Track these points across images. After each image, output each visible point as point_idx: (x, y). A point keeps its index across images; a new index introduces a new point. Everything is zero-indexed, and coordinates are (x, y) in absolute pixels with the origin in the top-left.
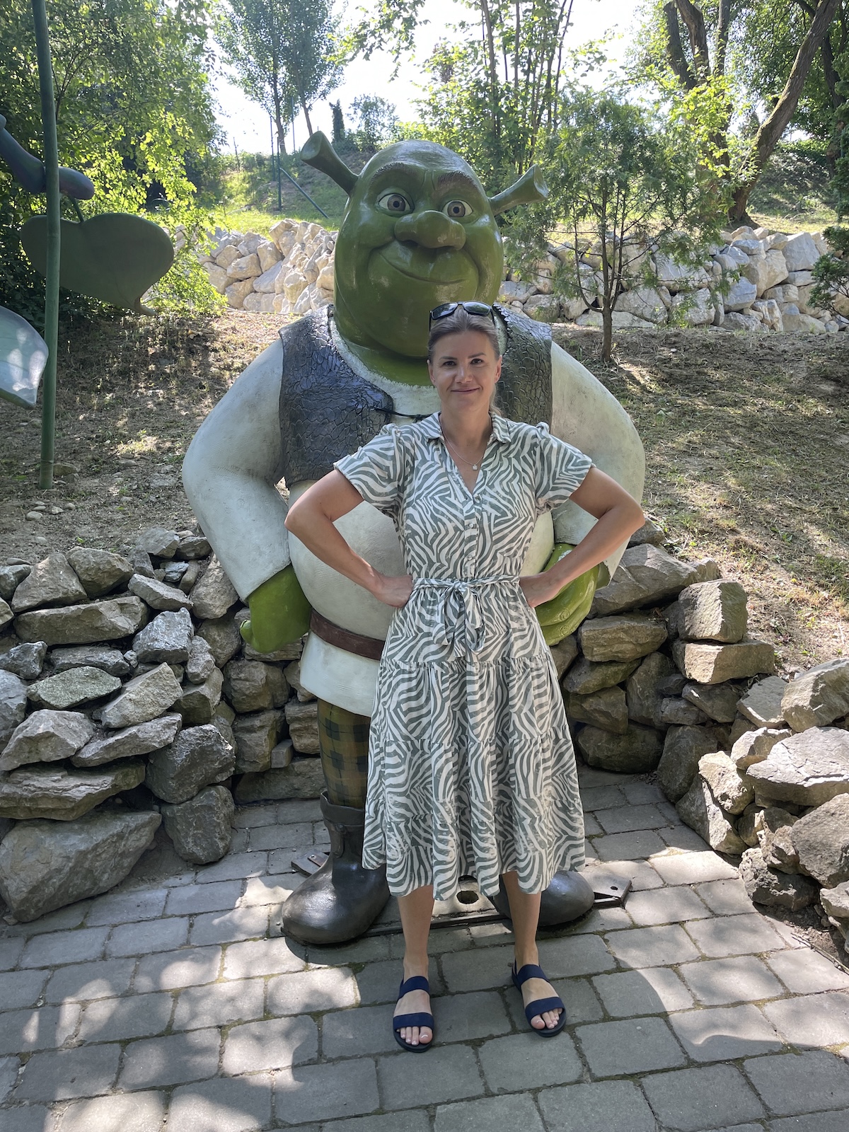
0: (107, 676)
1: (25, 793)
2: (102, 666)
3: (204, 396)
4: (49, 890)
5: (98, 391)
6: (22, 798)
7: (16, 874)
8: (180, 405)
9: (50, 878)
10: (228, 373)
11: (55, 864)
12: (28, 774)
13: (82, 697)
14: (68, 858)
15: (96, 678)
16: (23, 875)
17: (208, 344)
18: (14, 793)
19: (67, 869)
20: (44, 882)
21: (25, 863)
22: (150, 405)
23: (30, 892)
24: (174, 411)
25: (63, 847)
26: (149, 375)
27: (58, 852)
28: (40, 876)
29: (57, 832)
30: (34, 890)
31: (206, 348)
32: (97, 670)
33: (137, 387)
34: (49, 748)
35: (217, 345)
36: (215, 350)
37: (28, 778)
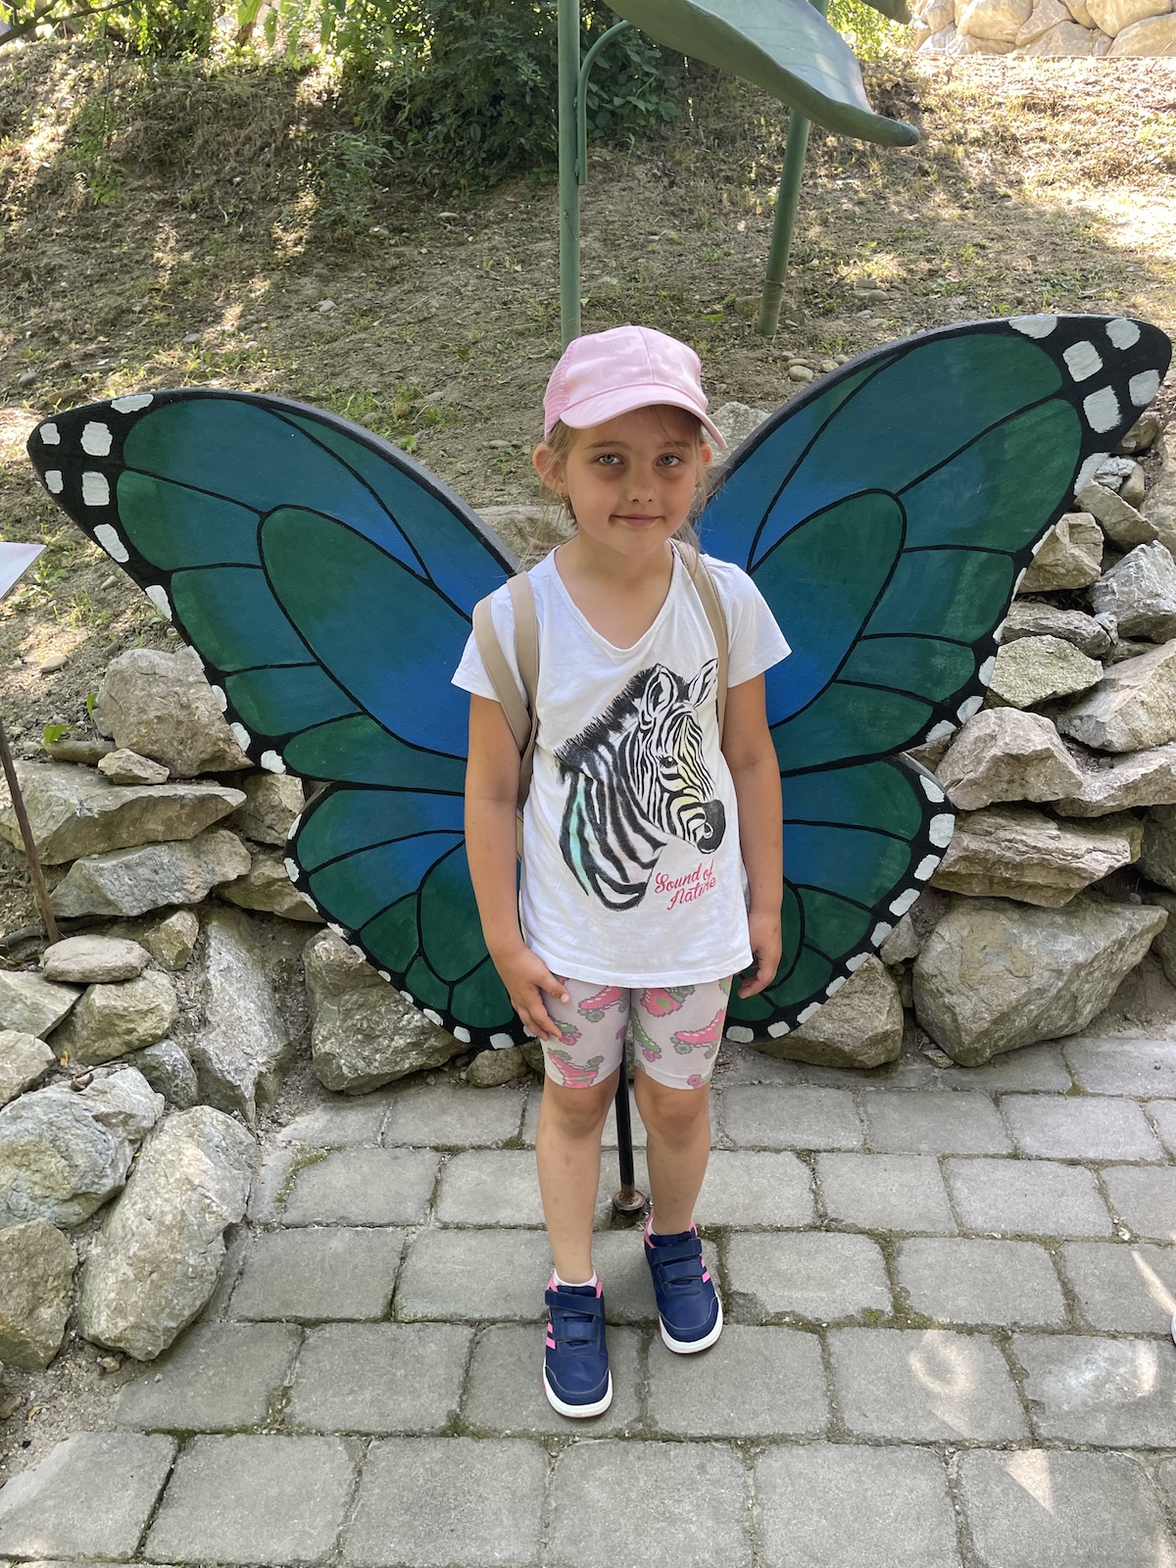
0: (1080, 658)
1: (1008, 854)
2: (1071, 637)
3: (930, 189)
4: (1021, 1022)
5: (753, 183)
6: (1000, 861)
7: (971, 988)
8: (899, 204)
9: (1028, 1002)
10: (961, 149)
11: (1039, 978)
12: (1000, 821)
13: (1049, 692)
14: (1059, 973)
15: (1065, 658)
16: (984, 991)
17: (916, 99)
18: (987, 851)
19: (1054, 991)
20: (1017, 1008)
21: (987, 971)
22: (847, 205)
23: (995, 1022)
24: (892, 214)
25: (1051, 953)
26: (829, 154)
27: (1046, 959)
28: (1013, 997)
29: (1036, 925)
30: (1002, 1018)
31: (915, 106)
32: (1065, 644)
33: (813, 175)
34: (1042, 779)
35: (931, 101)
36: (931, 111)
37: (1004, 828)
